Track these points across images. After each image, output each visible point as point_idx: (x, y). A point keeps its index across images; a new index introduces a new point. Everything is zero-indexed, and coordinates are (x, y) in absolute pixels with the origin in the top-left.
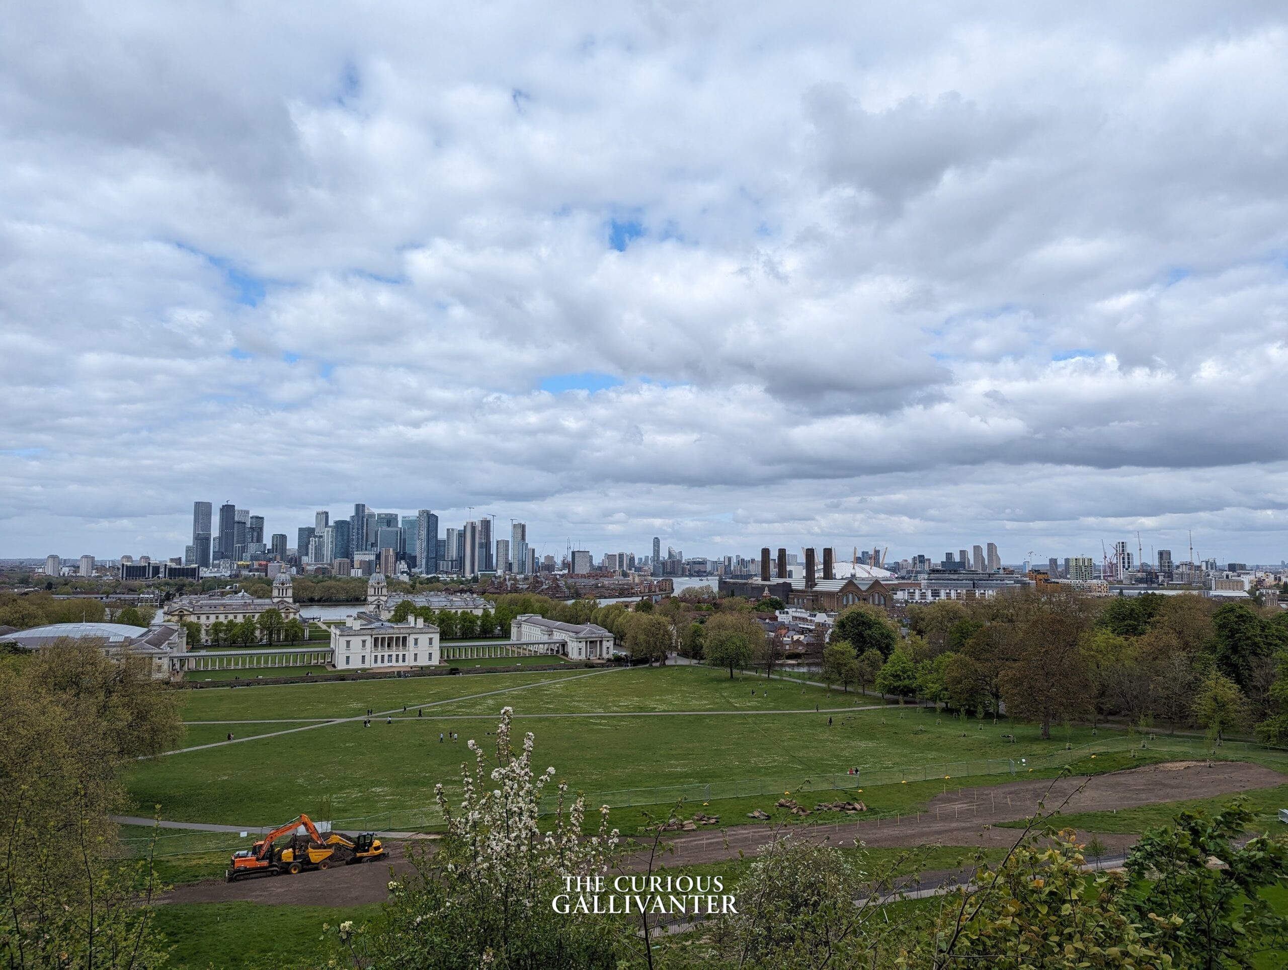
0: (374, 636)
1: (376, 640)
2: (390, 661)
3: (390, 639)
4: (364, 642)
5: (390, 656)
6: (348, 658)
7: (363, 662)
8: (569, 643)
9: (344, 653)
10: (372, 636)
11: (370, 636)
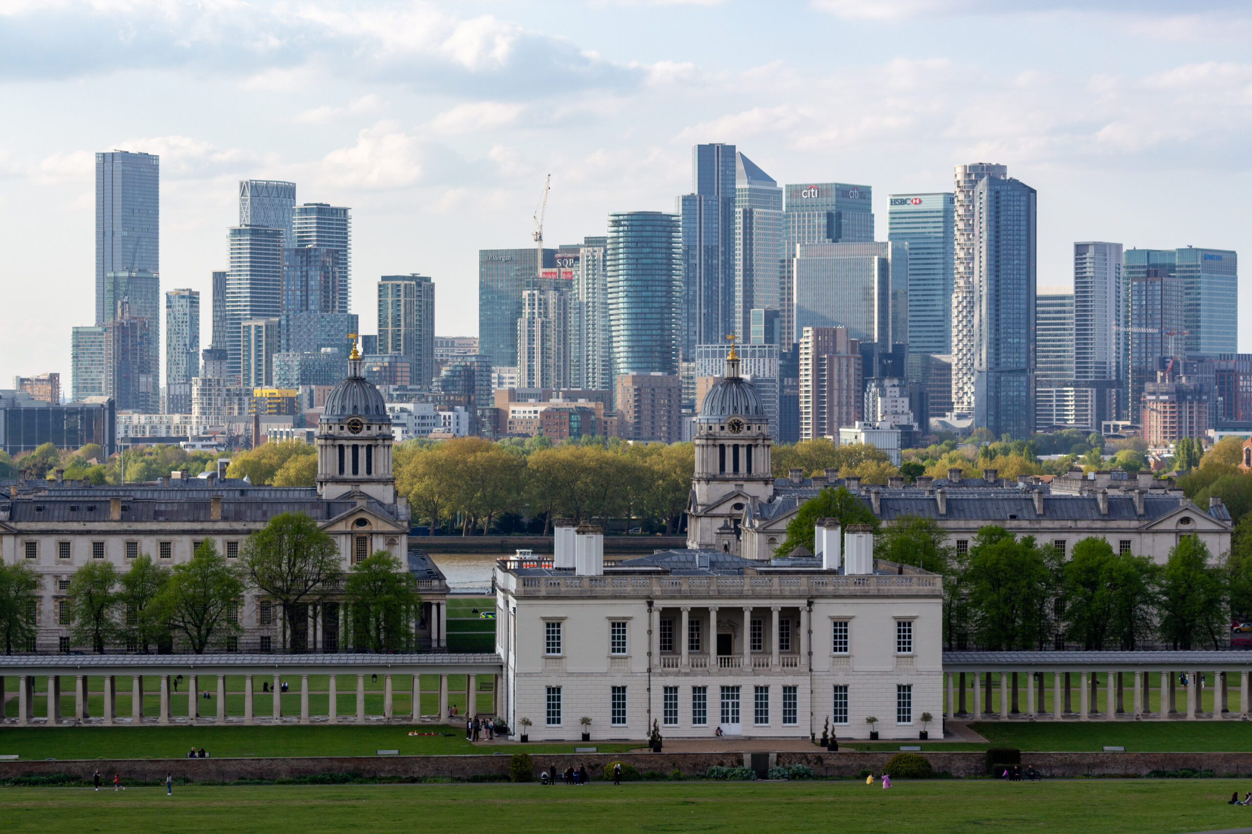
1: (670, 621)
2: (730, 714)
3: (729, 617)
4: (619, 628)
5: (730, 692)
6: (554, 694)
7: (619, 715)
9: (538, 675)
10: (650, 604)
11: (642, 605)
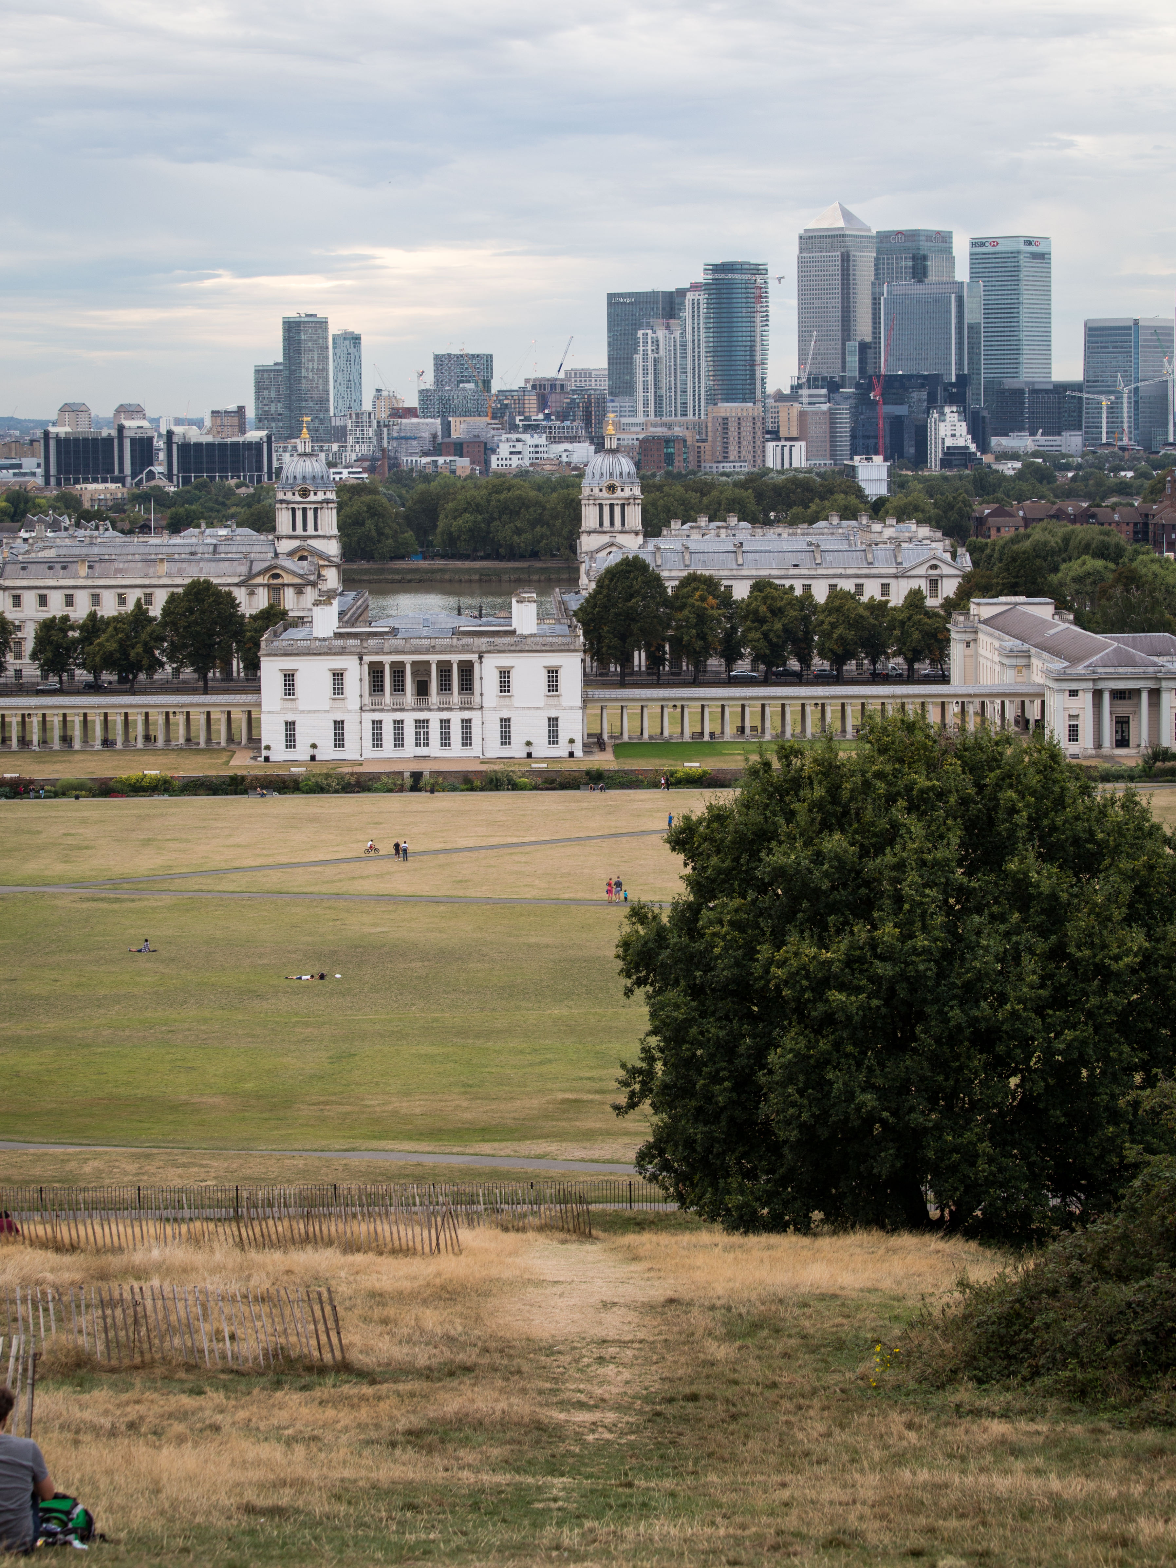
0: (367, 659)
1: (376, 672)
2: (422, 740)
3: (420, 668)
4: (338, 676)
5: (422, 724)
6: (290, 726)
7: (339, 741)
8: (1048, 693)
9: (277, 712)
10: (361, 659)
11: (355, 660)
